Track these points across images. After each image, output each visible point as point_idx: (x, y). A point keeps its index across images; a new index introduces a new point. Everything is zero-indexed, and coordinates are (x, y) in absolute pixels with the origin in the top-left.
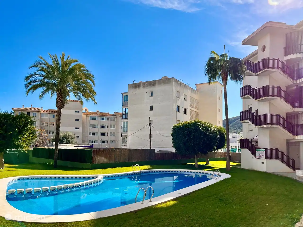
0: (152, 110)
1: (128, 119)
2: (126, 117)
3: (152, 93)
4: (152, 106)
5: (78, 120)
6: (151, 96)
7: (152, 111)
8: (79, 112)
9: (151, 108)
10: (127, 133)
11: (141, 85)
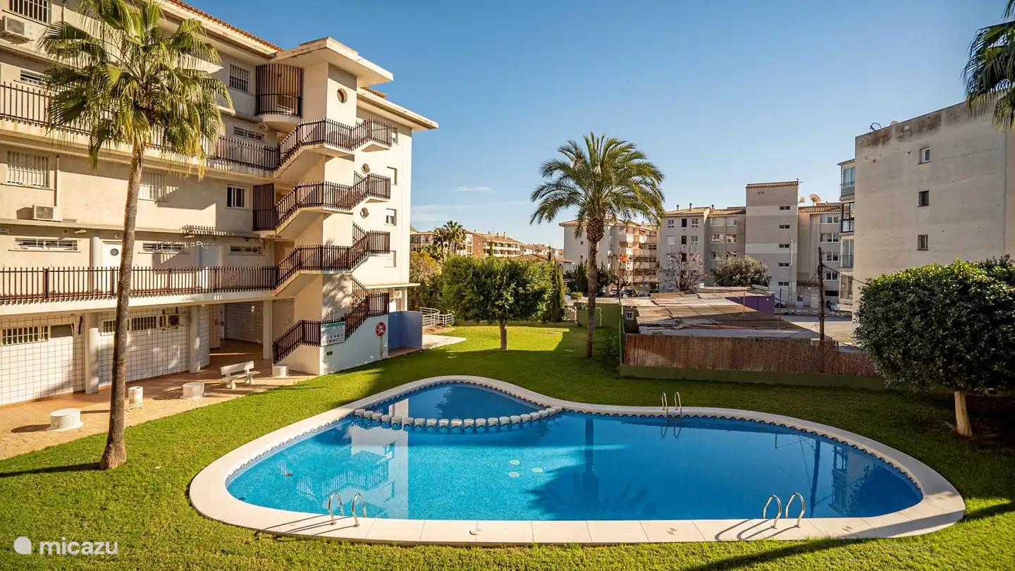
0: (928, 205)
1: (855, 233)
2: (851, 227)
3: (927, 152)
4: (928, 191)
5: (788, 227)
6: (925, 161)
7: (928, 207)
8: (788, 208)
9: (924, 199)
10: (852, 271)
11: (893, 132)
